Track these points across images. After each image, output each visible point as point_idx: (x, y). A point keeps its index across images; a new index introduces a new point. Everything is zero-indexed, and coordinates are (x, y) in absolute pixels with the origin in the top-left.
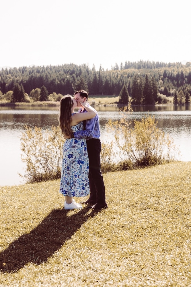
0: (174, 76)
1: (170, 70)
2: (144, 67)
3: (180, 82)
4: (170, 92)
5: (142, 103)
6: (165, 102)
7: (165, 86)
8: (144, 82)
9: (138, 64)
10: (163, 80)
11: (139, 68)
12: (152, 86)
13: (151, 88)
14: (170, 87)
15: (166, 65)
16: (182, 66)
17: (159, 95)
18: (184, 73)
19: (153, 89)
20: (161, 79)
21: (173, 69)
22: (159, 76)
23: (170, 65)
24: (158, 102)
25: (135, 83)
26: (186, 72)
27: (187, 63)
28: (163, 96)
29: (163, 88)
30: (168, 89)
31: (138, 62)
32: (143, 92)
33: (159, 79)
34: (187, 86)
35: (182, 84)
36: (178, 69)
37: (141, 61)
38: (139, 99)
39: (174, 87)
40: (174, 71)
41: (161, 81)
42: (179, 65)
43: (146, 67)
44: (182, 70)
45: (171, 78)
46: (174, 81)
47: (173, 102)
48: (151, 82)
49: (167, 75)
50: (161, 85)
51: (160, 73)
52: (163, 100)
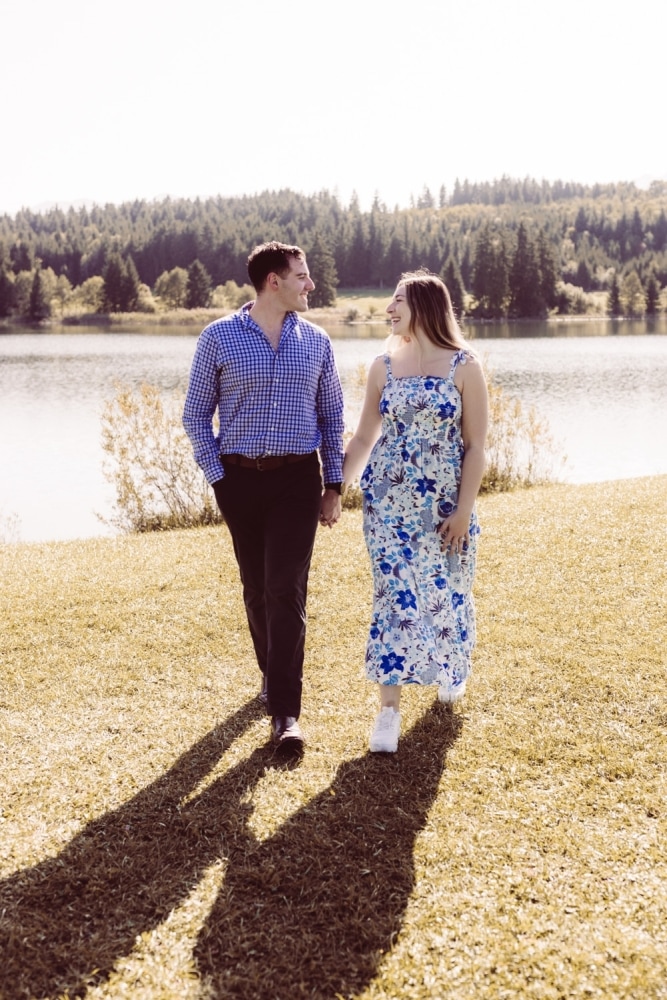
0: (609, 228)
1: (596, 208)
2: (514, 197)
3: (628, 247)
4: (596, 278)
5: (506, 314)
6: (581, 308)
7: (582, 258)
8: (512, 244)
9: (495, 188)
10: (574, 238)
11: (499, 200)
12: (537, 260)
13: (536, 265)
14: (598, 261)
15: (587, 192)
16: (636, 195)
17: (562, 287)
18: (643, 215)
19: (542, 268)
20: (567, 235)
21: (606, 202)
22: (561, 225)
23: (597, 192)
24: (556, 309)
25: (483, 250)
26: (650, 212)
27: (655, 183)
28: (572, 291)
29: (573, 266)
30: (589, 267)
31: (496, 182)
32: (511, 278)
33: (563, 237)
34: (651, 259)
35: (636, 252)
36: (624, 205)
37: (507, 178)
38: (496, 299)
39: (609, 261)
40: (610, 209)
41: (568, 243)
42: (628, 190)
43: (522, 197)
44: (636, 208)
45: (601, 234)
46: (612, 242)
47: (605, 308)
48: (536, 246)
49: (589, 224)
50: (568, 256)
51: (566, 216)
52: (573, 304)
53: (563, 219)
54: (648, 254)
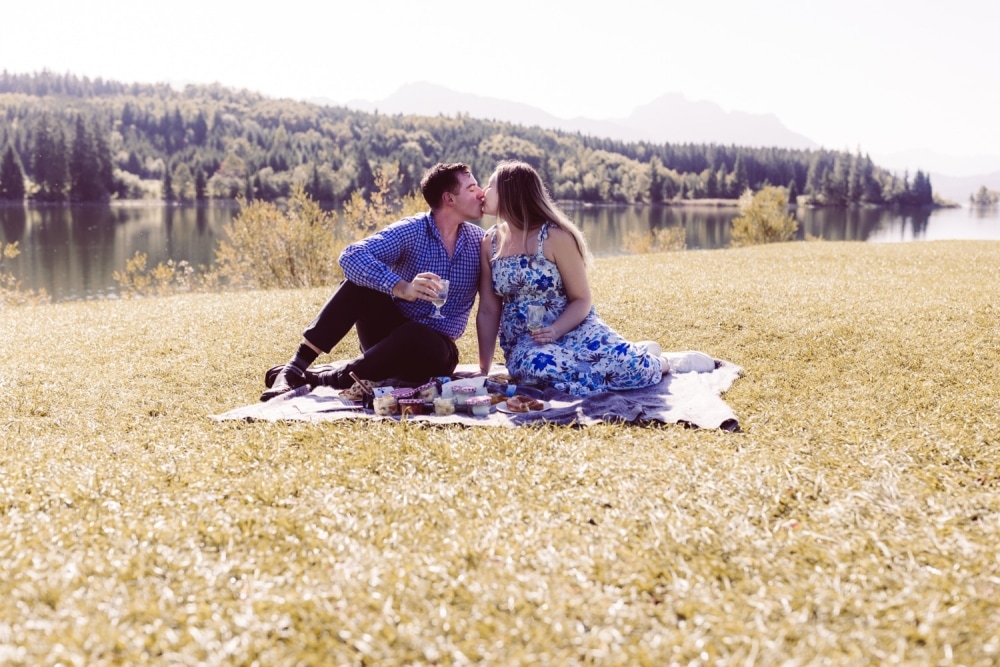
0: (154, 124)
1: (141, 104)
2: (57, 89)
3: (173, 141)
4: (146, 168)
5: (68, 198)
6: (138, 194)
7: (131, 149)
8: (70, 136)
9: (36, 79)
10: (122, 130)
11: (41, 91)
12: (95, 149)
13: (94, 153)
14: (146, 152)
15: (126, 90)
16: (174, 96)
17: (119, 174)
18: (183, 113)
19: (101, 157)
20: (115, 127)
21: (148, 100)
22: (107, 118)
23: (136, 90)
24: (116, 195)
25: (42, 139)
26: (189, 111)
27: (188, 86)
28: (129, 178)
29: (124, 156)
30: (139, 157)
31: (36, 74)
32: (70, 165)
33: (111, 129)
34: (194, 152)
35: (180, 146)
36: (166, 104)
37: (47, 71)
38: (57, 182)
39: (156, 152)
40: (152, 106)
41: (116, 136)
42: (165, 91)
43: (64, 90)
44: (177, 107)
45: (147, 128)
46: (157, 136)
47: (159, 195)
48: (93, 137)
49: (135, 118)
50: (118, 147)
51: (112, 110)
52: (131, 190)
53: (109, 113)
54: (191, 148)
